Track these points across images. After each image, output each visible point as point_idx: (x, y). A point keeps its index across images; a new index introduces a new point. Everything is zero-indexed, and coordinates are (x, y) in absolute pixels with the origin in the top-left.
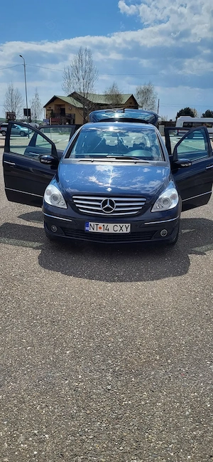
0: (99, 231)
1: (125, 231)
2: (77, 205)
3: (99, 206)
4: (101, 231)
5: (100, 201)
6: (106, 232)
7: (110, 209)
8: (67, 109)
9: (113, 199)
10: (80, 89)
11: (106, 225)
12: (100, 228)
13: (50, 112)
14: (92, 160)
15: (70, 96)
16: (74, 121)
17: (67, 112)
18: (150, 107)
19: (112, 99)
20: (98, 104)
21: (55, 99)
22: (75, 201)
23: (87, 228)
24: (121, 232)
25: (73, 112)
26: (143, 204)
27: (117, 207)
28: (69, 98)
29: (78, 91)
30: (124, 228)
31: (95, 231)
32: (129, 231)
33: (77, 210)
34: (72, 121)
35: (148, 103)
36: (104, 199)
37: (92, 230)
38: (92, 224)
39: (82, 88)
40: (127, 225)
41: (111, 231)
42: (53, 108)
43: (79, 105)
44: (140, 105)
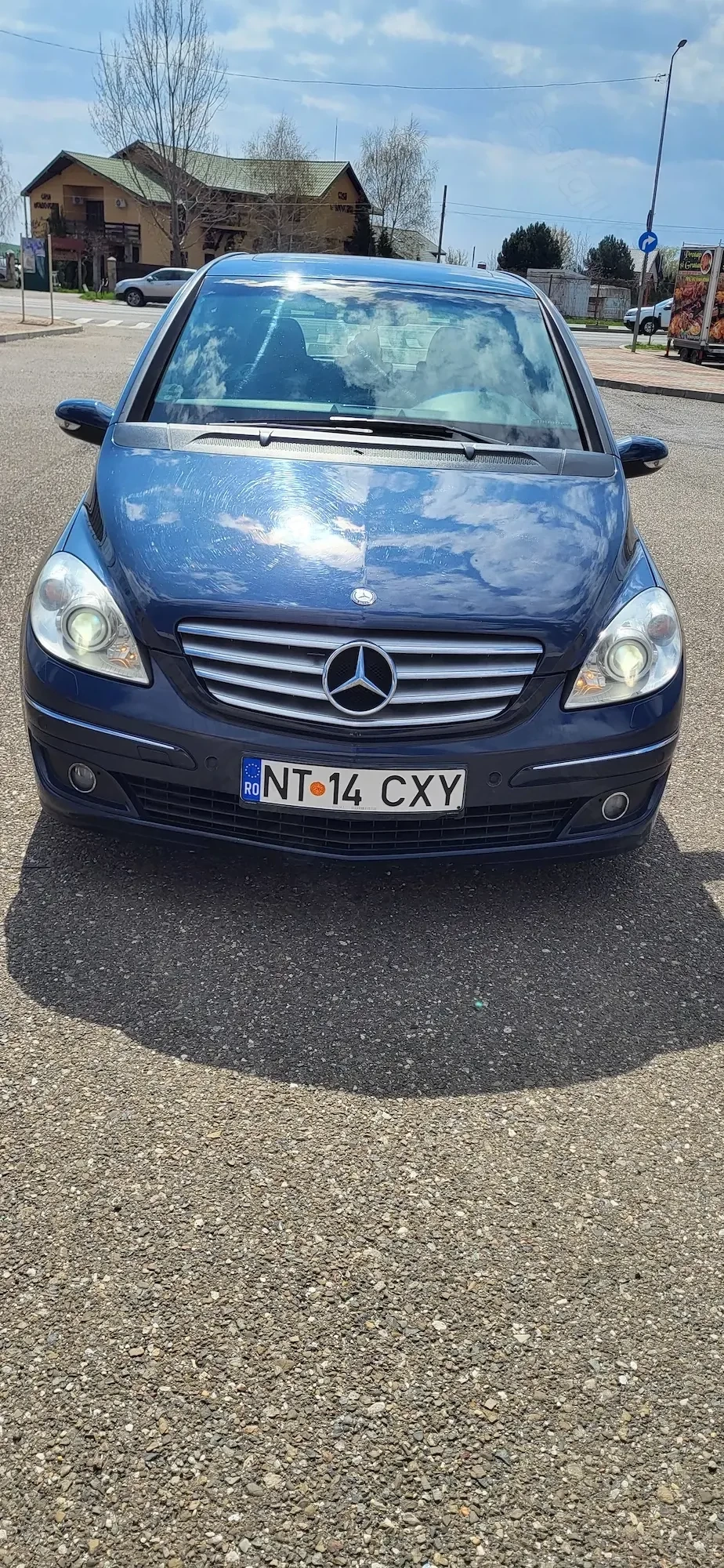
0: (311, 802)
1: (437, 802)
2: (202, 671)
3: (312, 680)
4: (323, 802)
5: (318, 655)
6: (348, 806)
7: (369, 700)
8: (109, 202)
9: (386, 647)
10: (158, 129)
11: (346, 775)
12: (318, 789)
13: (47, 213)
14: (265, 433)
15: (122, 156)
16: (136, 251)
17: (111, 215)
18: (411, 214)
19: (275, 176)
20: (225, 193)
21: (64, 163)
22: (190, 648)
23: (248, 788)
24: (420, 807)
25: (134, 216)
26: (528, 669)
27: (407, 685)
28: (119, 163)
29: (151, 141)
30: (435, 792)
31: (292, 800)
32: (457, 800)
33: (199, 693)
34: (128, 252)
35: (406, 199)
36: (338, 644)
37: (274, 798)
38: (278, 768)
39: (167, 127)
40: (450, 775)
41: (372, 804)
42: (58, 198)
43: (157, 193)
44: (375, 203)
